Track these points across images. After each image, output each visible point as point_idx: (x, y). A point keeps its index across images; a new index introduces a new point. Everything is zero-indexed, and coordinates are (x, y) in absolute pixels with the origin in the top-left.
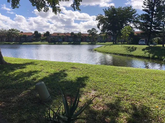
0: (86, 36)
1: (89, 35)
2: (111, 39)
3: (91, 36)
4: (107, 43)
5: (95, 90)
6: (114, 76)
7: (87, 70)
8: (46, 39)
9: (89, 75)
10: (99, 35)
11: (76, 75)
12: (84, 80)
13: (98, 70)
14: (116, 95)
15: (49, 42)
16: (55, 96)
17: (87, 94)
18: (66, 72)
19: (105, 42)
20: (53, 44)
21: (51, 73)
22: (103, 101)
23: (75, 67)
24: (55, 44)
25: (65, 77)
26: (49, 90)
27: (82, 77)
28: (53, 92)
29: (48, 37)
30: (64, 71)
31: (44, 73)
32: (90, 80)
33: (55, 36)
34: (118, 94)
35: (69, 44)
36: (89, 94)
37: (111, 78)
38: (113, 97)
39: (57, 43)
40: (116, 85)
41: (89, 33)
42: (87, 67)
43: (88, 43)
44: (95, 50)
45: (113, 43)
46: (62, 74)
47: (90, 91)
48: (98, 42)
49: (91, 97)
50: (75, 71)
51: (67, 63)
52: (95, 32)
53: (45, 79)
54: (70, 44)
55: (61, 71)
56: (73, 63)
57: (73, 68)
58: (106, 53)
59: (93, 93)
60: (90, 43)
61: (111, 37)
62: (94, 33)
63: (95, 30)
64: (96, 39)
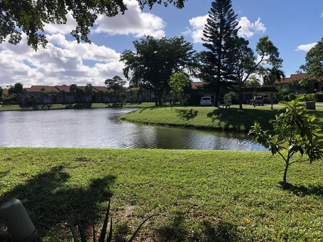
0: (102, 91)
1: (109, 89)
2: (150, 96)
3: (112, 90)
4: (144, 104)
5: (133, 204)
6: (165, 170)
7: (112, 161)
8: (14, 99)
9: (118, 171)
10: (129, 90)
11: (90, 176)
12: (106, 185)
13: (134, 159)
14: (175, 209)
15: (21, 107)
16: (46, 229)
17: (117, 214)
18: (66, 170)
19: (140, 103)
20: (31, 108)
21: (32, 176)
22: (151, 224)
23: (85, 158)
24: (36, 109)
25: (65, 181)
26: (32, 215)
27: (101, 178)
28: (41, 219)
29: (20, 94)
30: (61, 167)
31: (17, 178)
32: (121, 183)
33: (36, 93)
34: (177, 205)
35: (67, 108)
36: (121, 213)
37: (160, 174)
38: (170, 213)
39: (39, 108)
40: (172, 187)
41: (108, 85)
42: (111, 156)
43: (107, 106)
44: (123, 119)
45: (156, 104)
46: (57, 175)
47: (123, 207)
48: (127, 102)
49: (127, 219)
50: (85, 167)
51: (67, 151)
52: (120, 84)
53: (18, 191)
54: (70, 108)
55: (55, 169)
56: (79, 149)
57: (81, 160)
58: (144, 123)
59: (129, 209)
60: (111, 104)
61: (152, 93)
62: (118, 86)
63: (120, 79)
64: (124, 97)
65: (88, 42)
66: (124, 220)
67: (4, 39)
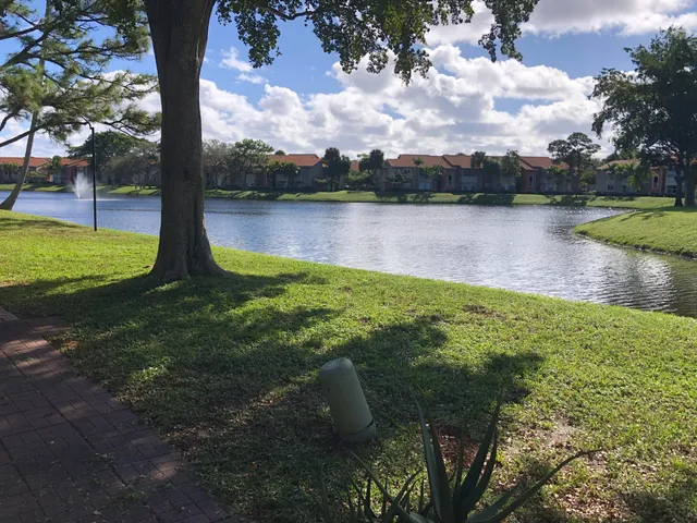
0: (540, 168)
1: (555, 161)
2: (664, 180)
3: (564, 166)
4: (640, 202)
5: (572, 422)
6: (670, 365)
7: (536, 324)
8: (368, 180)
9: (549, 347)
10: (605, 166)
11: (485, 345)
12: (520, 371)
13: (591, 327)
14: (680, 460)
15: (377, 195)
16: (392, 425)
17: (532, 435)
18: (443, 327)
19: (631, 196)
20: (396, 199)
21: (380, 326)
22: (610, 476)
23: (481, 307)
24: (402, 202)
25: (437, 345)
26: (371, 394)
27: (510, 353)
28: (386, 405)
29: (378, 171)
30: (434, 319)
31: (355, 323)
32: (552, 373)
33: (406, 170)
34: (687, 453)
35: (460, 202)
36: (541, 434)
37: (655, 371)
38: (663, 466)
39: (409, 199)
40: (681, 408)
41: (555, 153)
42: (543, 312)
43: (549, 201)
44: (584, 233)
45: (678, 203)
46: (426, 332)
47: (547, 424)
48: (598, 194)
49: (553, 451)
50: (481, 325)
51: (448, 287)
52: (584, 151)
53: (354, 347)
54: (468, 203)
55: (422, 321)
56: (473, 288)
57: (473, 309)
58: (637, 247)
59: (562, 431)
60: (558, 198)
61: (668, 173)
62: (579, 156)
63: (585, 139)
64: (591, 181)
65: (516, 57)
66: (546, 450)
67: (355, 65)
